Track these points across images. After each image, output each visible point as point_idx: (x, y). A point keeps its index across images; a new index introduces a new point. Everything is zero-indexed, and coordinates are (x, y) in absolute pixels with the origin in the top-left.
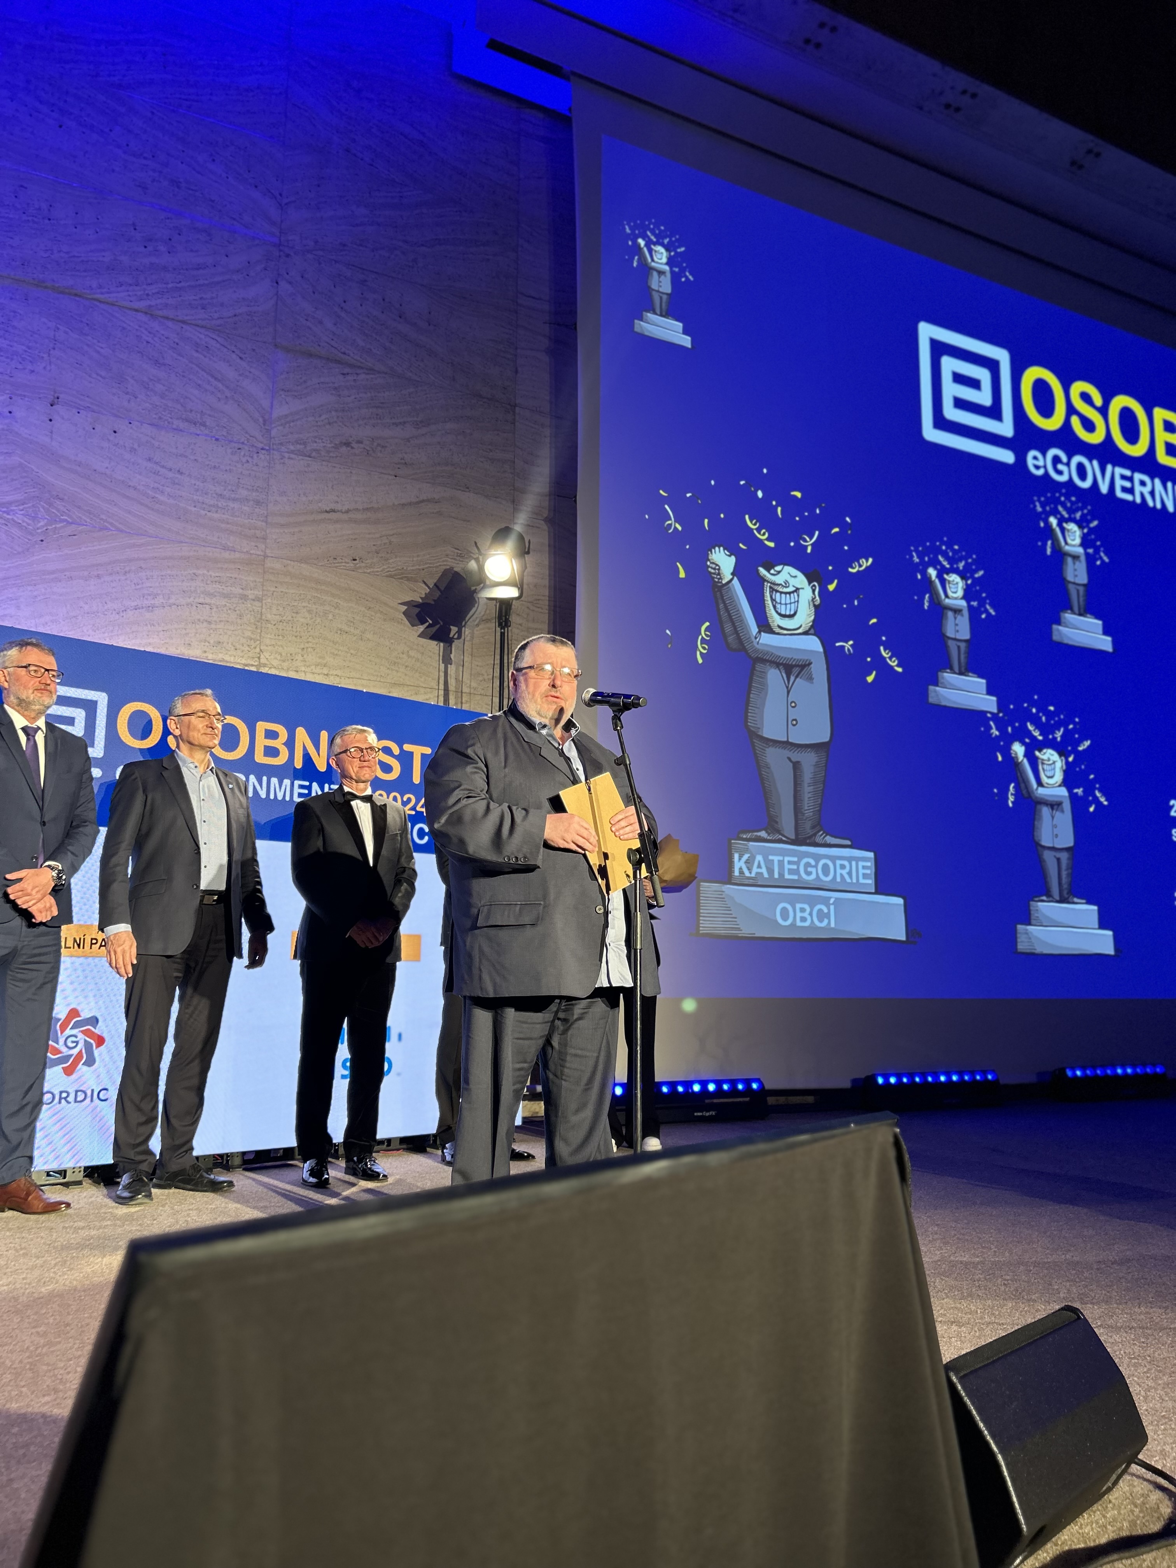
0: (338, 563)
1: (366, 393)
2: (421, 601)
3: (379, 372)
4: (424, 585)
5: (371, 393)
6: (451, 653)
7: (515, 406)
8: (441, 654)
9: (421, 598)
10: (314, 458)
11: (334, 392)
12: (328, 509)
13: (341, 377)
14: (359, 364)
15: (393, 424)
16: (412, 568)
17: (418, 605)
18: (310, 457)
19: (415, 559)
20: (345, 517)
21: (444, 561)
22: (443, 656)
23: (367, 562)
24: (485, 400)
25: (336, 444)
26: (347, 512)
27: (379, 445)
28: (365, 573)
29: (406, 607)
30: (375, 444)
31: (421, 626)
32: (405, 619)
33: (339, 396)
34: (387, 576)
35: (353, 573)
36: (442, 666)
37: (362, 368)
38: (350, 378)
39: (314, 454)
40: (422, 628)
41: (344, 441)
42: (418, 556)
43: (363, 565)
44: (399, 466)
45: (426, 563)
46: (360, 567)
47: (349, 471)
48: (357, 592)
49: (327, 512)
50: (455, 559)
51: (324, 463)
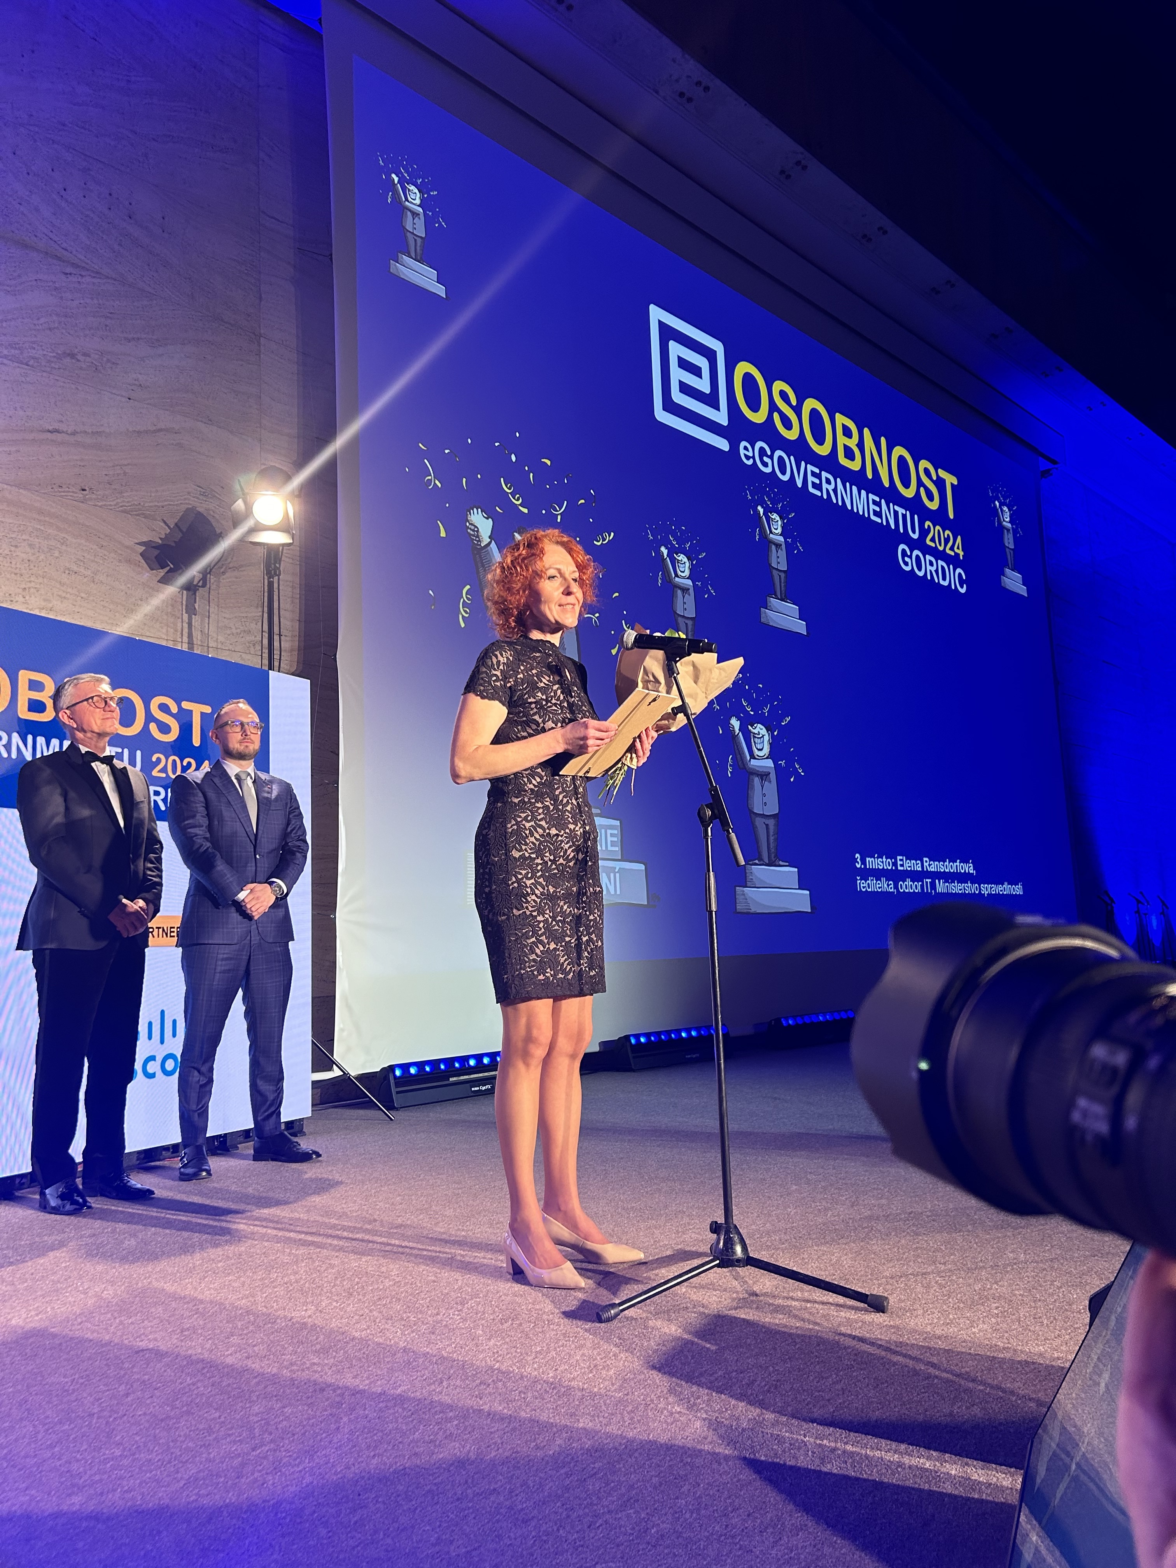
0: (64, 492)
1: (92, 299)
2: (160, 542)
3: (107, 277)
4: (162, 524)
5: (97, 299)
6: (195, 602)
7: (261, 336)
8: (184, 603)
9: (161, 539)
10: (32, 366)
11: (54, 293)
12: (51, 428)
13: (63, 277)
14: (84, 265)
15: (126, 338)
16: (150, 504)
17: (158, 547)
18: (28, 365)
19: (153, 495)
20: (72, 439)
21: (185, 499)
22: (186, 606)
23: (98, 493)
24: (227, 325)
25: (57, 353)
26: (74, 433)
27: (108, 361)
28: (96, 506)
29: (144, 548)
30: (105, 359)
31: (161, 570)
32: (143, 561)
33: (61, 298)
34: (123, 511)
35: (81, 504)
36: (186, 616)
37: (88, 270)
38: (71, 278)
39: (31, 363)
40: (162, 572)
41: (68, 352)
42: (157, 491)
43: (94, 496)
44: (133, 387)
45: (165, 501)
46: (91, 499)
47: (73, 386)
48: (87, 526)
49: (50, 431)
50: (198, 498)
51: (45, 374)
